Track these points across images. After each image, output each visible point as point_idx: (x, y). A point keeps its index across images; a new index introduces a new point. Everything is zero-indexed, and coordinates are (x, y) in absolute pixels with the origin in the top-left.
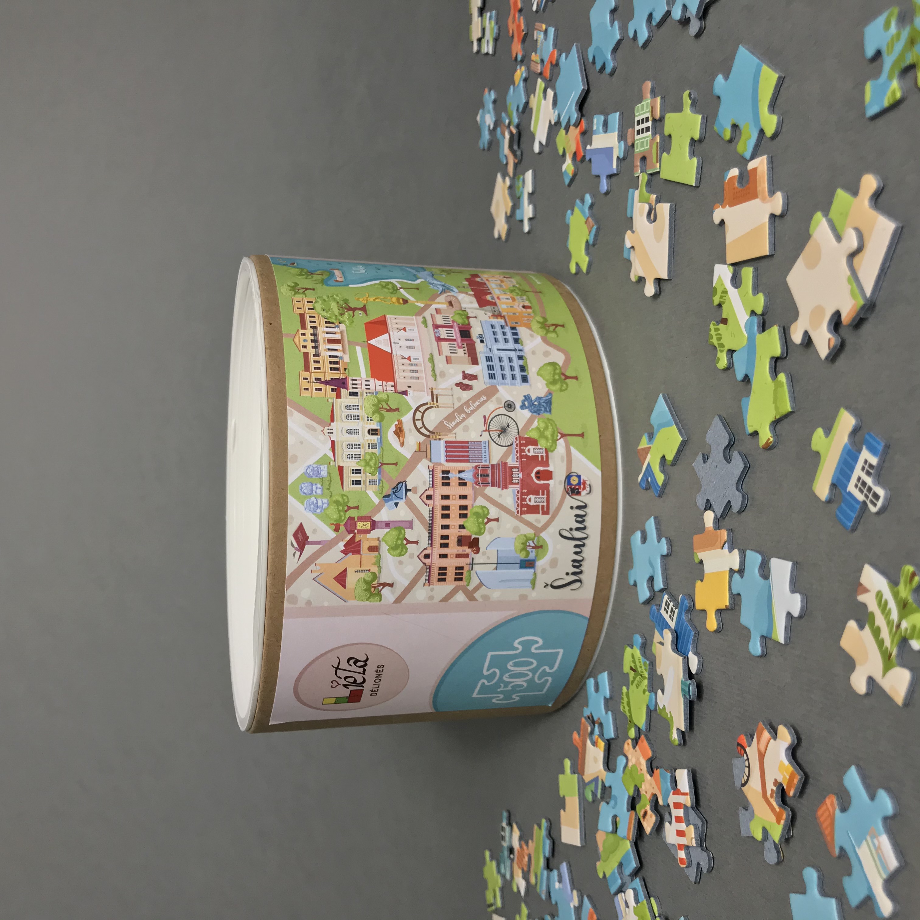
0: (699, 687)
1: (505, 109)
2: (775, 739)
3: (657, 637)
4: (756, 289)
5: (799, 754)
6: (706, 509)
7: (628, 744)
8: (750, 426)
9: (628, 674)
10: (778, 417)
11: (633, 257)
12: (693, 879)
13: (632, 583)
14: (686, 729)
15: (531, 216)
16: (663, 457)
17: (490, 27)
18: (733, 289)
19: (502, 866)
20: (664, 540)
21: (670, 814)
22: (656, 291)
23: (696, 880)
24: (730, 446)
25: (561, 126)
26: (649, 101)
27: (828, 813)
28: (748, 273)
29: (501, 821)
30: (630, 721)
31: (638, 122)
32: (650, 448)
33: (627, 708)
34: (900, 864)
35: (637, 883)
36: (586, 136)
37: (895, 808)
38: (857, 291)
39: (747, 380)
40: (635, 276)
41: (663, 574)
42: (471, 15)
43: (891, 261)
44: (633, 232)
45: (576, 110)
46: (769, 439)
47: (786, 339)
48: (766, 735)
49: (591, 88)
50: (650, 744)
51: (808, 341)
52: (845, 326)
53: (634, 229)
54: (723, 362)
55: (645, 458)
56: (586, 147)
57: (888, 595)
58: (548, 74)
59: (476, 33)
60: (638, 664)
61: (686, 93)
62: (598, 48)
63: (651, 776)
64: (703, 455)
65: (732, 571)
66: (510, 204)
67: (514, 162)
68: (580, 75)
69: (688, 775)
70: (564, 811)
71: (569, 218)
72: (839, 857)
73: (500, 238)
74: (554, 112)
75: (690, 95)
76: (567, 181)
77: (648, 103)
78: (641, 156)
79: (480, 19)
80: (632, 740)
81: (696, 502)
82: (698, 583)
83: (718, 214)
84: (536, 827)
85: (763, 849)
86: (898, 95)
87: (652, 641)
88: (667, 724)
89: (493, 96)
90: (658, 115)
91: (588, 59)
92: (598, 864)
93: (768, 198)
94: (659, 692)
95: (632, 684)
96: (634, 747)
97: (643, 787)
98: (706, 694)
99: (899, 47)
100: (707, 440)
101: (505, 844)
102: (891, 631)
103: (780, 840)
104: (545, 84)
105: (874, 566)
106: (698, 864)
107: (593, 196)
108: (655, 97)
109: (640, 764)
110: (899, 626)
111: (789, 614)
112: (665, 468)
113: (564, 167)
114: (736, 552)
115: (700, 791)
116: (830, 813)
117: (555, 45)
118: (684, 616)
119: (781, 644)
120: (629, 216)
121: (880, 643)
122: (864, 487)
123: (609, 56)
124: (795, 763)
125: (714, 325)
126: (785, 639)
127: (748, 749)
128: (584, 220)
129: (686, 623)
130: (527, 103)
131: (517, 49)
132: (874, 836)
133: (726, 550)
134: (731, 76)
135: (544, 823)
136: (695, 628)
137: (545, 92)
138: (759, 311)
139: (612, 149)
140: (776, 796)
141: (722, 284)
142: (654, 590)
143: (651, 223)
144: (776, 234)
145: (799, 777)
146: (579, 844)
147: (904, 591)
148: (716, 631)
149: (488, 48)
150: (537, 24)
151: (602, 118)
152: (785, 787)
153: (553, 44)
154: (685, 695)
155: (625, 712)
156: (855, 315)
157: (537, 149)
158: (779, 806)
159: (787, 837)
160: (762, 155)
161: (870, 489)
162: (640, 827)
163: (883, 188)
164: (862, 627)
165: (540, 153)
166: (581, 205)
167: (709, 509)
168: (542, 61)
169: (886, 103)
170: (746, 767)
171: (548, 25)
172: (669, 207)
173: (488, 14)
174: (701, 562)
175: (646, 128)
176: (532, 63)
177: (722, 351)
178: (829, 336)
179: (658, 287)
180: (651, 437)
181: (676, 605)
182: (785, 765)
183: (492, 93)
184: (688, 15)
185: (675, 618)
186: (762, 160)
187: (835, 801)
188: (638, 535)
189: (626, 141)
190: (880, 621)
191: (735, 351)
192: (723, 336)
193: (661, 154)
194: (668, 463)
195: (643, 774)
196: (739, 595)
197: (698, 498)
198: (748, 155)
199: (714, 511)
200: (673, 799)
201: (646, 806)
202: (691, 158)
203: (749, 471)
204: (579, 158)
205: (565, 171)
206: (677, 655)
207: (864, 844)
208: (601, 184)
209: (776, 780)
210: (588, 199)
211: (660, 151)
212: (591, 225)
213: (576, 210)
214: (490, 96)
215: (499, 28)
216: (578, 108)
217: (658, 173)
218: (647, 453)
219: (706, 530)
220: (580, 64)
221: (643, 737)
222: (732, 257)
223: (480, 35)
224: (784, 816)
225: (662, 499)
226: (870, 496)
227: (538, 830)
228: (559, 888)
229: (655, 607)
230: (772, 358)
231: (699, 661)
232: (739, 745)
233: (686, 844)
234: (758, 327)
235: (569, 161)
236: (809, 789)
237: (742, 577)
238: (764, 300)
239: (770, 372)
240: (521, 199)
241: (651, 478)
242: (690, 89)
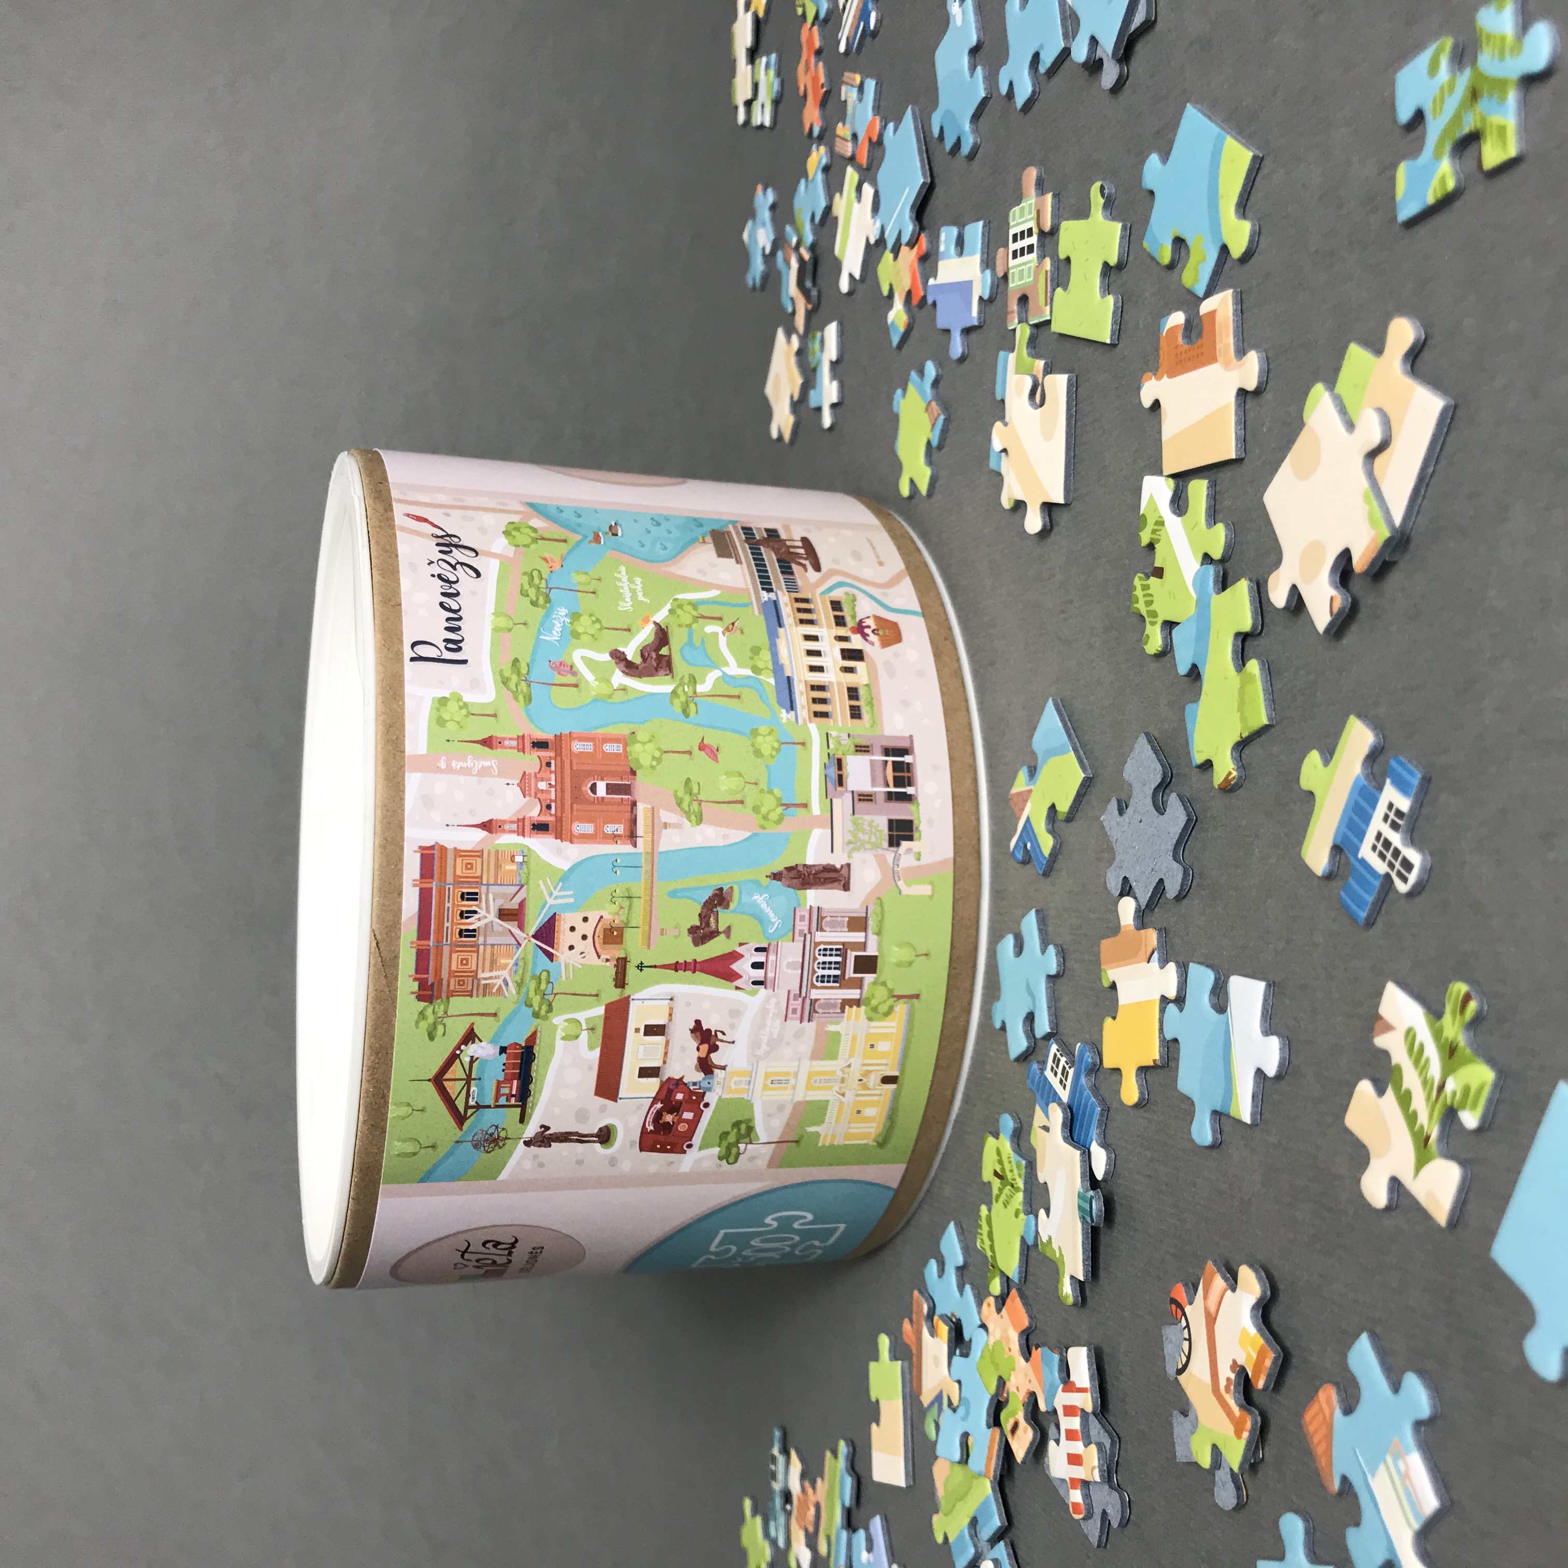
0: (1109, 1203)
1: (792, 221)
2: (1234, 1290)
3: (1039, 1118)
4: (1213, 516)
5: (1274, 1316)
6: (1122, 895)
7: (989, 1305)
8: (1198, 752)
9: (989, 1183)
10: (1245, 735)
11: (1006, 468)
12: (1094, 1539)
13: (998, 1025)
14: (1086, 1275)
15: (835, 400)
16: (1053, 808)
17: (768, 80)
18: (1174, 517)
19: (772, 1525)
20: (1051, 950)
21: (1058, 1426)
22: (1044, 526)
23: (1100, 1541)
24: (1164, 787)
25: (885, 248)
26: (1033, 201)
27: (1321, 1416)
28: (1199, 490)
29: (772, 1446)
30: (993, 1266)
31: (1015, 236)
32: (1030, 791)
33: (987, 1243)
34: (1442, 1504)
35: (1001, 1550)
36: (927, 264)
37: (1434, 1406)
38: (1378, 514)
39: (1195, 674)
40: (1010, 499)
41: (1049, 1008)
42: (735, 61)
43: (1436, 463)
44: (1006, 424)
45: (911, 218)
46: (1230, 773)
47: (1260, 602)
48: (1219, 1282)
49: (937, 181)
50: (1026, 1304)
51: (1297, 603)
52: (1359, 574)
53: (1007, 419)
54: (1155, 642)
55: (1022, 810)
56: (927, 282)
57: (1424, 1035)
58: (863, 159)
59: (742, 92)
60: (1007, 1167)
61: (1096, 186)
62: (948, 114)
63: (1027, 1360)
64: (1119, 801)
65: (1164, 1000)
66: (799, 381)
67: (807, 310)
68: (917, 158)
69: (1089, 1357)
70: (878, 1424)
71: (898, 403)
72: (1340, 1494)
73: (780, 438)
74: (875, 222)
75: (1102, 188)
76: (895, 340)
77: (1031, 204)
78: (1018, 296)
79: (750, 67)
80: (996, 1298)
81: (1105, 883)
82: (1108, 1021)
83: (1150, 390)
84: (828, 1454)
85: (1213, 1482)
86: (1451, 185)
87: (1030, 1125)
88: (1053, 1269)
89: (771, 196)
90: (1047, 227)
91: (932, 132)
92: (936, 1519)
93: (1235, 361)
94: (1042, 1212)
95: (997, 1201)
96: (999, 1310)
97: (1013, 1379)
98: (1120, 1216)
99: (1452, 103)
100: (1126, 776)
101: (777, 1486)
102: (1428, 1098)
103: (1241, 1468)
104: (860, 176)
105: (1403, 985)
106: (1104, 1513)
107: (940, 364)
108: (1043, 194)
109: (1008, 1339)
110: (1441, 1087)
111: (1259, 1072)
112: (1055, 825)
113: (891, 316)
114: (1172, 966)
115: (1109, 1387)
116: (1325, 1418)
117: (877, 109)
118: (1083, 1080)
119: (1246, 1124)
120: (998, 397)
121: (1411, 1118)
122: (1388, 850)
123: (967, 126)
124: (1267, 1333)
125: (1140, 579)
126: (1253, 1114)
127: (1188, 1309)
128: (923, 405)
129: (1087, 1092)
130: (828, 209)
131: (812, 117)
132: (1398, 1455)
133: (1155, 963)
134: (1171, 158)
135: (843, 1447)
136: (1103, 1101)
137: (859, 189)
138: (1217, 554)
139: (970, 283)
140: (1236, 1391)
141: (1156, 510)
142: (1034, 1036)
143: (1036, 408)
144: (1248, 423)
145: (1273, 1355)
146: (902, 1483)
147: (1452, 1028)
148: (1137, 1106)
149: (763, 116)
150: (847, 74)
151: (954, 231)
152: (1250, 1374)
153: (874, 107)
154: (1084, 1218)
155: (984, 1249)
156: (1374, 555)
157: (844, 286)
158: (1241, 1407)
159: (1252, 1461)
160: (1223, 289)
161: (1397, 853)
162: (1007, 1452)
163: (1425, 341)
164: (1381, 1091)
165: (850, 293)
166: (919, 380)
167: (1128, 895)
168: (855, 136)
169: (1430, 200)
170: (1185, 1339)
171: (865, 75)
172: (1066, 381)
173: (764, 59)
174: (1113, 986)
175: (1028, 246)
176: (837, 139)
177: (1153, 624)
178: (1333, 592)
179: (1047, 519)
180: (1033, 772)
181: (1071, 1062)
182: (1248, 1334)
183: (770, 192)
184: (1099, 54)
185: (1069, 1084)
186: (1225, 298)
187: (1335, 1397)
188: (1009, 940)
189: (993, 269)
190: (1411, 1080)
191: (1178, 624)
192: (1155, 599)
193: (1054, 290)
194: (1061, 817)
195: (1011, 1358)
196: (1176, 1041)
197: (1109, 874)
198: (1200, 290)
199: (1136, 898)
200: (1062, 1399)
201: (1017, 1413)
202: (1103, 296)
203: (1196, 828)
204: (915, 301)
205: (893, 322)
206: (1071, 1148)
207: (1382, 1468)
208: (952, 343)
209: (1234, 1361)
210: (931, 370)
211: (1051, 285)
212: (936, 415)
213: (911, 388)
214: (765, 199)
215: (782, 84)
216: (914, 216)
217: (1048, 322)
218: (1025, 801)
219: (1122, 930)
220: (918, 140)
221: (1014, 1292)
222: (1173, 462)
223: (749, 96)
224: (1249, 1425)
225: (1048, 880)
226: (1397, 865)
227: (833, 1458)
228: (869, 1560)
229: (1035, 1066)
230: (1238, 635)
231: (1109, 1158)
232: (1173, 1301)
233: (1083, 1477)
234: (1215, 582)
235: (898, 305)
236: (1291, 1377)
237: (1181, 1010)
238: (1226, 536)
239: (1235, 659)
240: (819, 370)
241: (1032, 843)
242: (1104, 180)
